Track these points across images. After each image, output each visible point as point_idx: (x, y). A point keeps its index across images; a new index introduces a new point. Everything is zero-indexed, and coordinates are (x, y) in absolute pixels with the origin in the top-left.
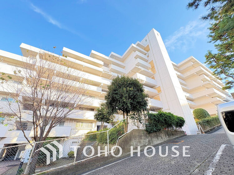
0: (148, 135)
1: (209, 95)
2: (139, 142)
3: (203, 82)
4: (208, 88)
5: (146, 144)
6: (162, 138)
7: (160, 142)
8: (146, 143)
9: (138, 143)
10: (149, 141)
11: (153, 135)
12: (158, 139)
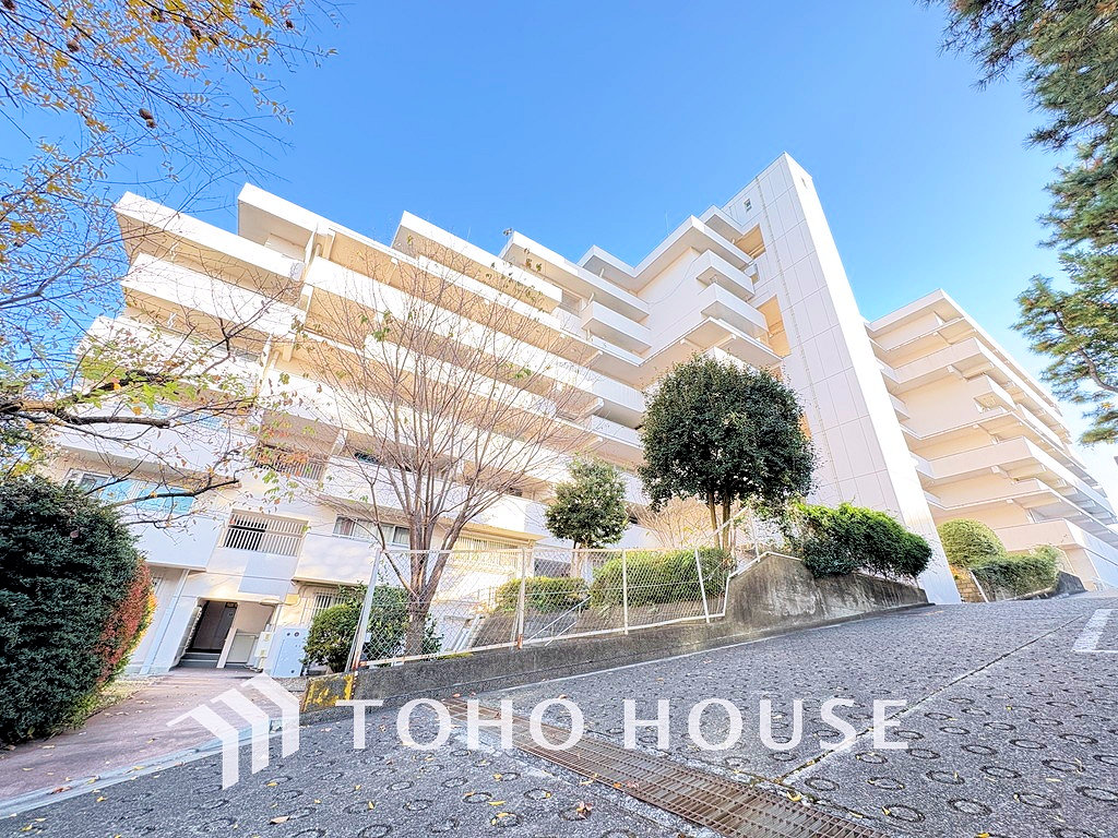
0: (813, 582)
1: (1006, 470)
2: (790, 600)
3: (980, 409)
4: (1000, 438)
5: (812, 612)
6: (856, 601)
7: (852, 614)
8: (809, 608)
9: (788, 603)
10: (818, 603)
11: (828, 583)
12: (844, 601)
